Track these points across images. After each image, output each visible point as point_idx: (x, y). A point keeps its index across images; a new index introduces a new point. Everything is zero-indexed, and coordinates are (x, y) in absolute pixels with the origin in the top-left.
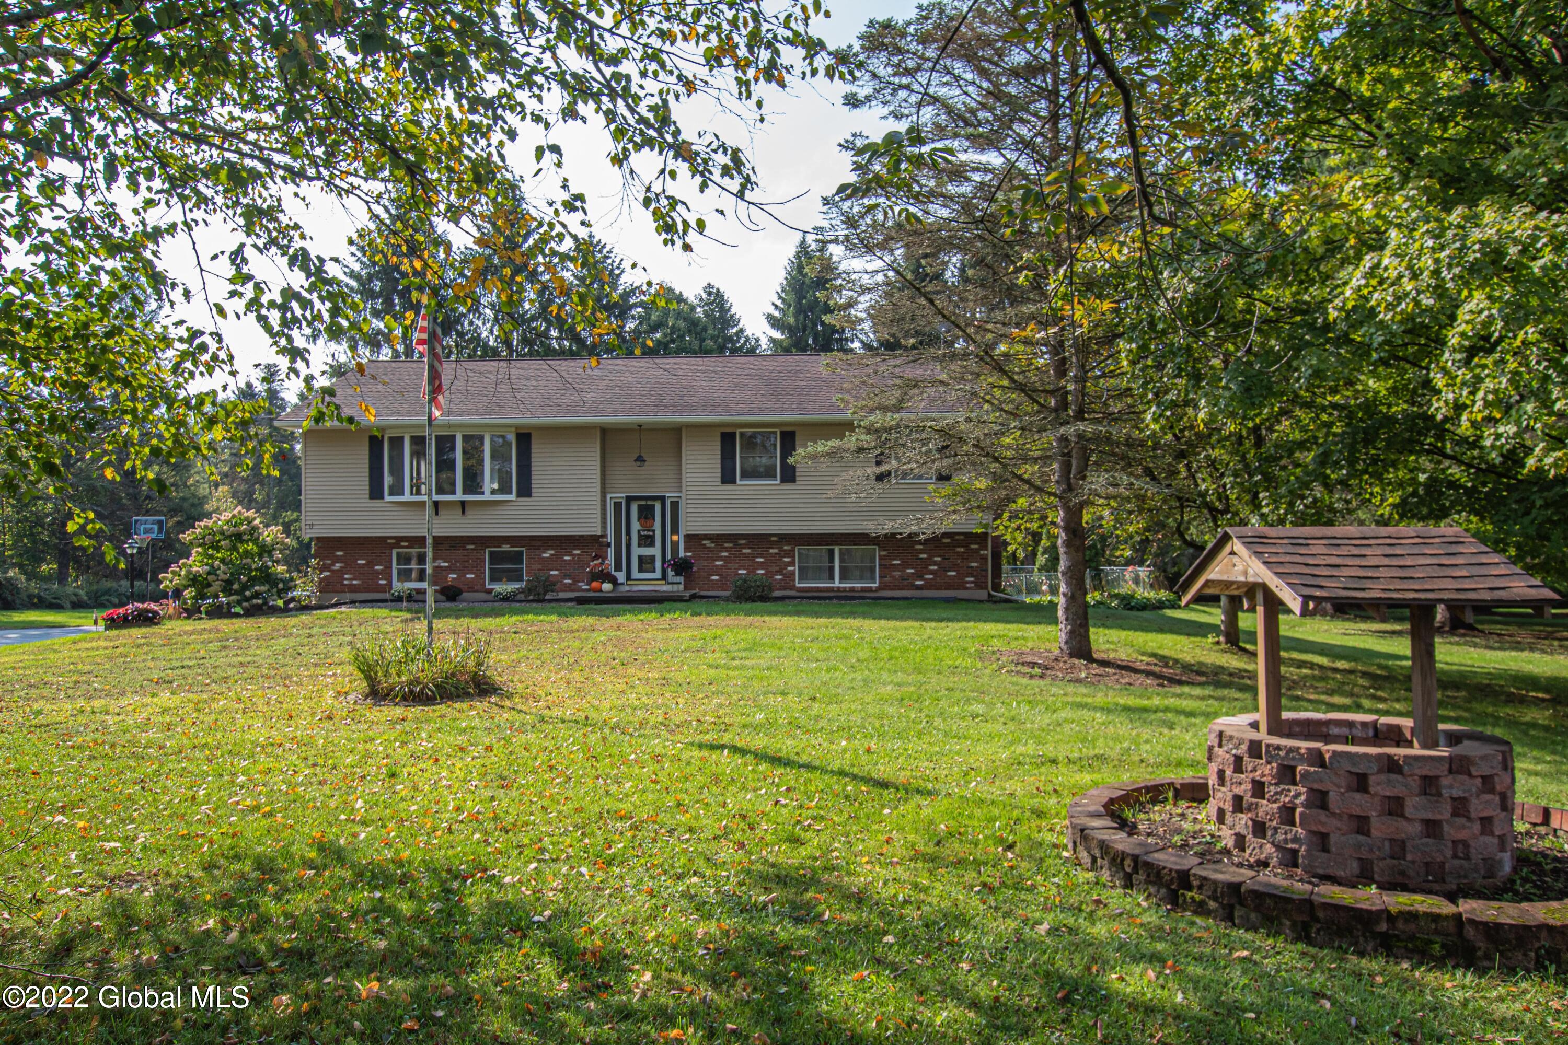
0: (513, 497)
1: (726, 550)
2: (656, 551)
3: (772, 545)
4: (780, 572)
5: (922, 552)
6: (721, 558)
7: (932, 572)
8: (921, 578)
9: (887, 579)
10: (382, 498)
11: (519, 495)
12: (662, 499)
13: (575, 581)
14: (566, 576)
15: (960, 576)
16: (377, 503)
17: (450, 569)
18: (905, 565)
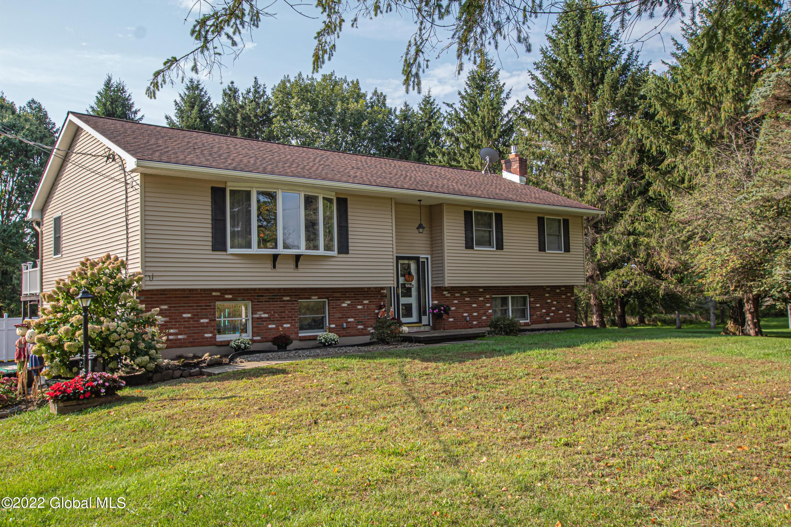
0: (335, 253)
1: (456, 298)
2: (412, 300)
3: (481, 294)
4: (484, 314)
5: (548, 298)
6: (454, 305)
7: (553, 312)
8: (548, 315)
9: (534, 317)
10: (225, 250)
11: (339, 252)
12: (417, 259)
13: (366, 327)
14: (359, 323)
15: (564, 314)
16: (219, 255)
17: (269, 320)
18: (541, 308)
